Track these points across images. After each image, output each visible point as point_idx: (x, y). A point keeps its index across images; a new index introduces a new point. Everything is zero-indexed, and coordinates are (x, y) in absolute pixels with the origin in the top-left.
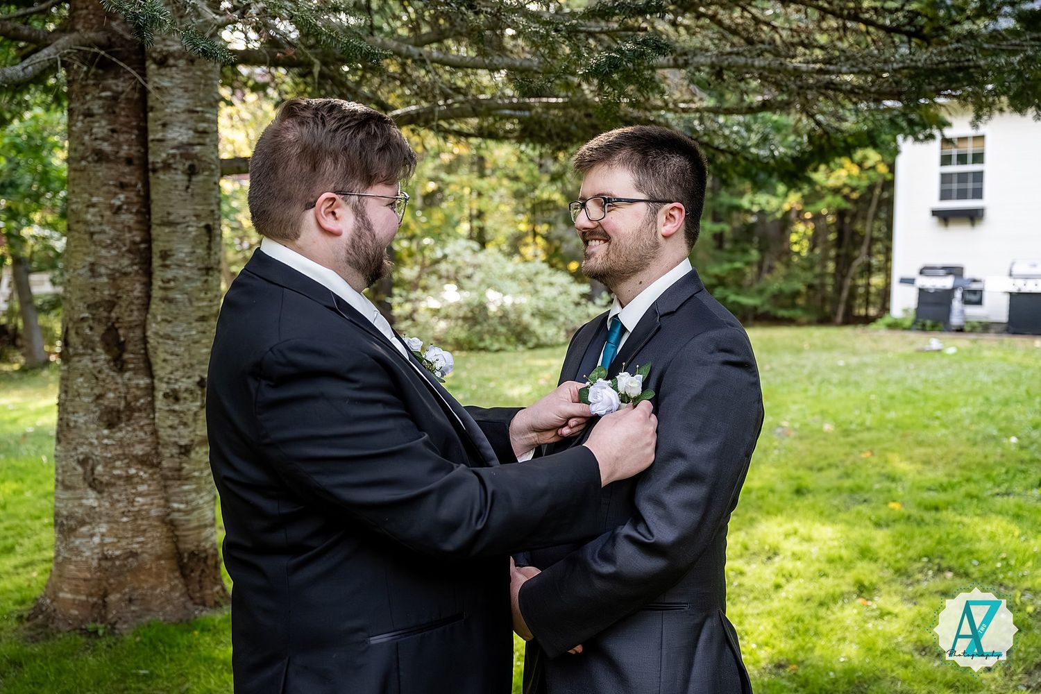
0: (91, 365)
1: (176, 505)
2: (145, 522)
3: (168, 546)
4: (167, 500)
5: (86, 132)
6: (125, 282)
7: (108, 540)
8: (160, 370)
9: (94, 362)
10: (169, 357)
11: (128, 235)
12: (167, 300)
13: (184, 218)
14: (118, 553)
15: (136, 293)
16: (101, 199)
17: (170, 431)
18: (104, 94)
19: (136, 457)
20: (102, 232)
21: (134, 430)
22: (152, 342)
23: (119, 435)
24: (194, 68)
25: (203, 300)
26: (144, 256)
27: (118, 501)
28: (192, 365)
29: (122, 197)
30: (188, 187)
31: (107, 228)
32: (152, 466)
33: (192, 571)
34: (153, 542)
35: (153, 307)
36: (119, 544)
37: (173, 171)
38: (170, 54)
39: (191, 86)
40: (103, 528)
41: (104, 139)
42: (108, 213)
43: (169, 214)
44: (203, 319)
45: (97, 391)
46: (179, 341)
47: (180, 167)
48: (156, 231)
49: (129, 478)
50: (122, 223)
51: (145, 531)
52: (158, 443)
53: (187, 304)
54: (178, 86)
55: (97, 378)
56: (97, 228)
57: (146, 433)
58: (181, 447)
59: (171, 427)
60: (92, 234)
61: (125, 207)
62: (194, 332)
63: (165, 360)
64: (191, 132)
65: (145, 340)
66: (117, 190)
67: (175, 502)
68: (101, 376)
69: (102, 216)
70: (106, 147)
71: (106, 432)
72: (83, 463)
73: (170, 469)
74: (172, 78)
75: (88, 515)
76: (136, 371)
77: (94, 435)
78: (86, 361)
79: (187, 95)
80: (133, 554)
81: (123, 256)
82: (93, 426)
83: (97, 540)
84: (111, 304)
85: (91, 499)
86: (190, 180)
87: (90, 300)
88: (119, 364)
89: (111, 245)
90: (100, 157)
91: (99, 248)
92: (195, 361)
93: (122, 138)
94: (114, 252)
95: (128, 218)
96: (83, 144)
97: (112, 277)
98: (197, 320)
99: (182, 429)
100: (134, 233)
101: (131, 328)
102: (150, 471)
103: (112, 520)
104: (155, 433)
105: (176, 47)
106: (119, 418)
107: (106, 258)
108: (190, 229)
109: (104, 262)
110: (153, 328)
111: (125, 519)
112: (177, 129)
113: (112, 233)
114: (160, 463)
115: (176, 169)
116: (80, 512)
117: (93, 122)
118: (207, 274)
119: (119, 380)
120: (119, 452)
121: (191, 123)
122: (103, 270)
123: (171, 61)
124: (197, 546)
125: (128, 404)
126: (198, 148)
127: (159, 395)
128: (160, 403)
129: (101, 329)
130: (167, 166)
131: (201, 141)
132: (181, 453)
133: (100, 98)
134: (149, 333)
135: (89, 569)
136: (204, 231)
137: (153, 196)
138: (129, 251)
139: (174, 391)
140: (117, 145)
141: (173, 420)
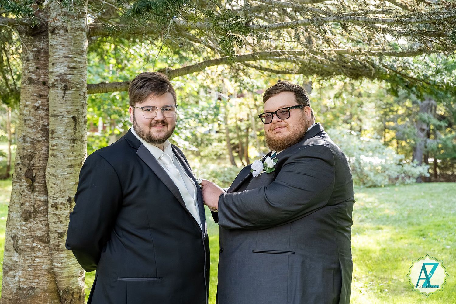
0: (19, 188)
1: (56, 264)
2: (39, 272)
3: (51, 286)
4: (52, 261)
5: (26, 69)
6: (38, 146)
7: (22, 279)
8: (50, 192)
9: (21, 186)
10: (53, 186)
11: (41, 122)
12: (54, 156)
13: (61, 113)
14: (25, 287)
15: (43, 152)
16: (30, 103)
17: (54, 225)
18: (34, 49)
19: (37, 237)
20: (30, 120)
21: (37, 223)
22: (47, 177)
23: (30, 225)
24: (68, 34)
25: (71, 156)
27: (27, 260)
28: (65, 191)
29: (40, 102)
30: (64, 97)
31: (31, 118)
32: (45, 242)
33: (65, 300)
34: (42, 283)
35: (49, 159)
36: (26, 282)
37: (56, 88)
38: (56, 28)
39: (66, 44)
40: (20, 273)
41: (33, 72)
42: (33, 110)
43: (54, 110)
44: (71, 166)
45: (21, 202)
46: (58, 177)
47: (60, 86)
48: (50, 119)
49: (32, 248)
50: (39, 115)
51: (39, 276)
52: (49, 231)
53: (62, 158)
54: (59, 44)
55: (21, 195)
56: (27, 118)
57: (43, 225)
58: (59, 233)
59: (54, 223)
60: (25, 120)
61: (41, 107)
62: (66, 173)
63: (51, 187)
64: (66, 68)
65: (44, 176)
66: (38, 98)
67: (56, 262)
68: (23, 194)
69: (30, 112)
70: (34, 76)
71: (24, 223)
73: (54, 245)
74: (57, 39)
75: (13, 265)
76: (40, 192)
77: (18, 224)
78: (17, 185)
79: (64, 48)
80: (32, 288)
81: (39, 132)
82: (19, 219)
83: (17, 279)
84: (31, 157)
85: (16, 257)
86: (64, 93)
87: (22, 155)
88: (32, 189)
89: (33, 126)
90: (31, 81)
91: (28, 128)
92: (66, 189)
93: (41, 71)
94: (34, 130)
95: (41, 113)
96: (25, 75)
97: (32, 143)
98: (67, 167)
99: (59, 224)
100: (44, 120)
101: (39, 170)
102: (44, 245)
103: (24, 269)
104: (47, 225)
106: (30, 216)
107: (30, 133)
108: (64, 119)
109: (29, 135)
110: (48, 170)
111: (30, 269)
112: (59, 66)
113: (34, 120)
114: (49, 241)
115: (57, 87)
116: (10, 264)
117: (29, 64)
118: (74, 143)
119: (32, 196)
120: (29, 234)
121: (66, 63)
122: (28, 139)
123: (57, 31)
124: (68, 287)
125: (35, 209)
126: (69, 76)
127: (50, 205)
128: (50, 210)
129: (25, 170)
130: (54, 86)
131: (72, 72)
132: (59, 237)
133: (32, 51)
134: (46, 173)
135: (12, 294)
136: (72, 120)
138: (41, 130)
139: (56, 204)
140: (39, 75)
141: (55, 219)
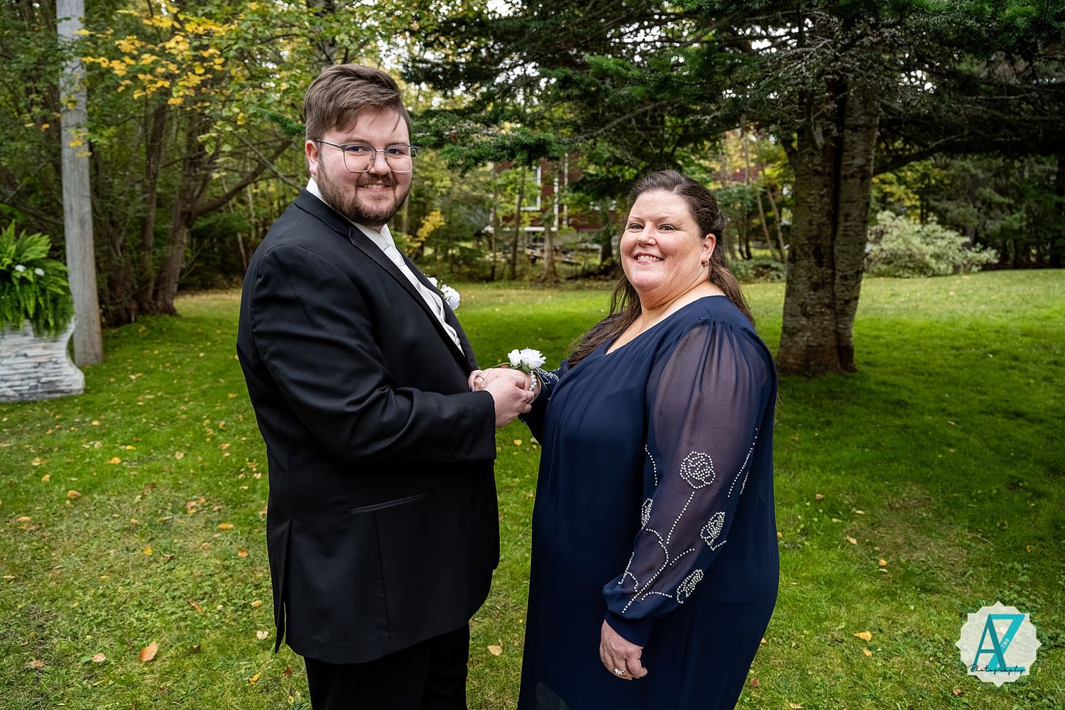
0: (807, 264)
2: (827, 332)
3: (833, 343)
4: (837, 323)
6: (824, 228)
7: (810, 339)
8: (839, 267)
9: (809, 263)
10: (844, 261)
11: (827, 207)
12: (846, 235)
13: (858, 198)
14: (815, 344)
15: (830, 233)
16: (815, 192)
19: (825, 304)
20: (815, 206)
21: (825, 292)
22: (836, 253)
23: (818, 294)
24: (869, 131)
26: (834, 217)
27: (816, 322)
28: (854, 265)
29: (825, 190)
30: (861, 185)
31: (817, 205)
32: (832, 308)
34: (830, 341)
35: (838, 238)
36: (816, 341)
38: (859, 126)
40: (809, 334)
42: (818, 198)
43: (848, 197)
45: (809, 275)
46: (850, 253)
47: (859, 176)
48: (841, 205)
49: (821, 313)
50: (824, 202)
51: (827, 336)
52: (835, 299)
53: (855, 237)
54: (860, 140)
55: (809, 270)
56: (813, 205)
57: (830, 294)
58: (845, 300)
59: (842, 292)
60: (810, 207)
61: (826, 195)
62: (857, 250)
63: (842, 262)
64: (865, 160)
65: (832, 253)
66: (823, 188)
67: (840, 324)
68: (812, 269)
69: (815, 199)
70: (820, 169)
71: (812, 293)
72: (801, 306)
73: (840, 310)
74: (859, 136)
75: (802, 328)
76: (827, 267)
77: (807, 294)
78: (805, 262)
80: (821, 345)
81: (824, 216)
82: (806, 290)
83: (805, 338)
84: (817, 237)
85: (804, 321)
86: (862, 182)
87: (807, 234)
88: (820, 264)
89: (819, 212)
90: (816, 173)
91: (813, 213)
93: (827, 164)
94: (820, 215)
95: (827, 200)
97: (818, 226)
99: (847, 293)
100: (830, 206)
101: (826, 248)
102: (831, 311)
103: (813, 330)
104: (834, 294)
105: (862, 122)
106: (819, 287)
107: (816, 218)
108: (860, 204)
110: (837, 248)
111: (819, 330)
112: (859, 159)
113: (820, 206)
114: (835, 307)
115: (856, 177)
116: (798, 326)
119: (820, 271)
120: (818, 301)
121: (865, 156)
122: (814, 223)
123: (859, 129)
124: (847, 345)
125: (822, 281)
126: (867, 167)
127: (838, 277)
128: (837, 281)
129: (812, 249)
130: (852, 176)
131: (868, 163)
132: (845, 303)
134: (835, 250)
135: (802, 351)
137: (843, 189)
138: (828, 214)
139: (845, 275)
140: (824, 168)
141: (843, 288)
